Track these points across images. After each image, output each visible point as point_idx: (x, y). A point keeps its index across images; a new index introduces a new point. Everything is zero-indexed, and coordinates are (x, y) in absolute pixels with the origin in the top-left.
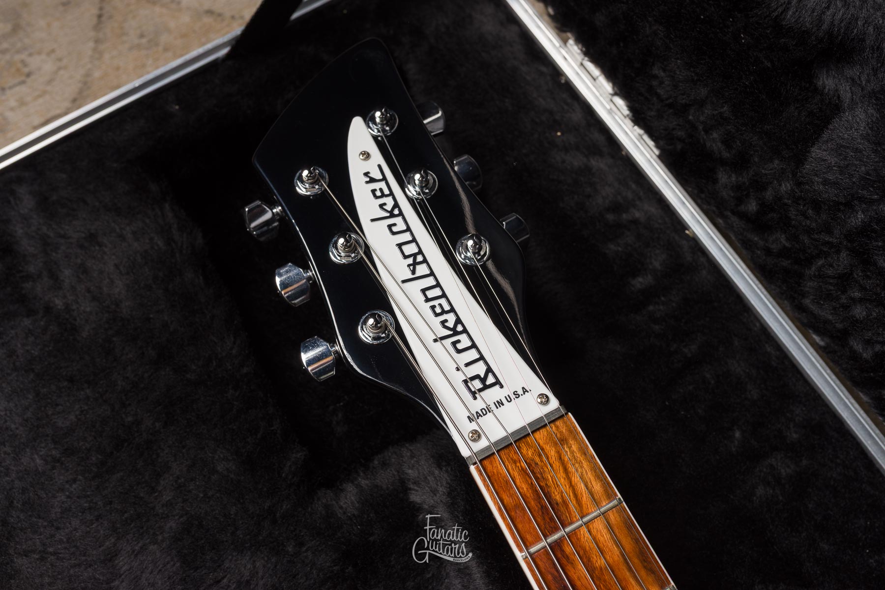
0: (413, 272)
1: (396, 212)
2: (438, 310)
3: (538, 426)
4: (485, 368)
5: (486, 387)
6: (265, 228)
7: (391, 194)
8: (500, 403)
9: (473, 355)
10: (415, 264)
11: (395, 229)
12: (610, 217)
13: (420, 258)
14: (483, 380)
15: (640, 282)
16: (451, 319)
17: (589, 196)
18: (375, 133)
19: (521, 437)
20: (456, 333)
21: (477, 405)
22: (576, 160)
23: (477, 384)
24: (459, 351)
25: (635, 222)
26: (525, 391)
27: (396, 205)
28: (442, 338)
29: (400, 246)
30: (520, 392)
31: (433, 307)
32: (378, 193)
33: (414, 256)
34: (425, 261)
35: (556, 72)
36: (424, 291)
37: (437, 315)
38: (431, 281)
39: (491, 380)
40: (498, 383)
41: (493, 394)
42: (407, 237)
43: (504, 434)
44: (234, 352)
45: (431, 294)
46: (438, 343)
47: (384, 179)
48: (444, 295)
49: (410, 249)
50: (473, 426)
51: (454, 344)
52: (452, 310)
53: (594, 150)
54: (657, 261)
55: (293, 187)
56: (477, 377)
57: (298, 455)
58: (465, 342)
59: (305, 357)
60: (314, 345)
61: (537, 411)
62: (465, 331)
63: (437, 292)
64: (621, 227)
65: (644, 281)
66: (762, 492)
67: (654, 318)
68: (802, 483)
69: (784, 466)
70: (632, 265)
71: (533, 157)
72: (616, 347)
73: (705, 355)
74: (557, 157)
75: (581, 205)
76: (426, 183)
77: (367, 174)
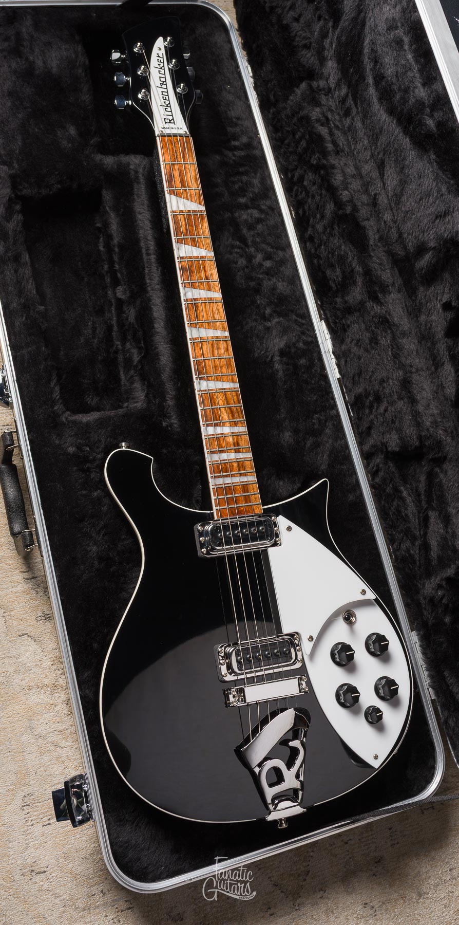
0: (161, 86)
1: (163, 68)
2: (165, 98)
3: (181, 136)
4: (172, 118)
5: (170, 122)
6: (117, 61)
7: (163, 63)
8: (173, 128)
9: (170, 113)
10: (163, 84)
12: (235, 120)
13: (165, 83)
14: (170, 121)
15: (234, 143)
16: (167, 102)
17: (230, 110)
18: (166, 45)
19: (175, 135)
20: (167, 106)
21: (165, 125)
22: (231, 97)
23: (168, 121)
24: (166, 111)
25: (242, 125)
26: (181, 128)
27: (164, 66)
28: (163, 106)
29: (160, 77)
31: (163, 97)
32: (159, 61)
33: (164, 82)
35: (237, 67)
36: (162, 92)
38: (166, 90)
39: (172, 121)
40: (174, 123)
42: (163, 76)
43: (170, 133)
45: (164, 93)
46: (161, 106)
47: (163, 58)
48: (168, 95)
49: (163, 80)
50: (162, 130)
51: (166, 108)
52: (169, 100)
53: (239, 97)
54: (244, 140)
55: (133, 48)
56: (169, 119)
58: (169, 109)
61: (181, 132)
62: (170, 107)
63: (166, 94)
64: (236, 125)
65: (237, 143)
66: (245, 217)
67: (234, 155)
68: (259, 221)
69: (256, 214)
70: (235, 137)
71: (216, 89)
72: (218, 157)
73: (246, 173)
74: (224, 94)
75: (226, 112)
76: (176, 65)
77: (158, 54)
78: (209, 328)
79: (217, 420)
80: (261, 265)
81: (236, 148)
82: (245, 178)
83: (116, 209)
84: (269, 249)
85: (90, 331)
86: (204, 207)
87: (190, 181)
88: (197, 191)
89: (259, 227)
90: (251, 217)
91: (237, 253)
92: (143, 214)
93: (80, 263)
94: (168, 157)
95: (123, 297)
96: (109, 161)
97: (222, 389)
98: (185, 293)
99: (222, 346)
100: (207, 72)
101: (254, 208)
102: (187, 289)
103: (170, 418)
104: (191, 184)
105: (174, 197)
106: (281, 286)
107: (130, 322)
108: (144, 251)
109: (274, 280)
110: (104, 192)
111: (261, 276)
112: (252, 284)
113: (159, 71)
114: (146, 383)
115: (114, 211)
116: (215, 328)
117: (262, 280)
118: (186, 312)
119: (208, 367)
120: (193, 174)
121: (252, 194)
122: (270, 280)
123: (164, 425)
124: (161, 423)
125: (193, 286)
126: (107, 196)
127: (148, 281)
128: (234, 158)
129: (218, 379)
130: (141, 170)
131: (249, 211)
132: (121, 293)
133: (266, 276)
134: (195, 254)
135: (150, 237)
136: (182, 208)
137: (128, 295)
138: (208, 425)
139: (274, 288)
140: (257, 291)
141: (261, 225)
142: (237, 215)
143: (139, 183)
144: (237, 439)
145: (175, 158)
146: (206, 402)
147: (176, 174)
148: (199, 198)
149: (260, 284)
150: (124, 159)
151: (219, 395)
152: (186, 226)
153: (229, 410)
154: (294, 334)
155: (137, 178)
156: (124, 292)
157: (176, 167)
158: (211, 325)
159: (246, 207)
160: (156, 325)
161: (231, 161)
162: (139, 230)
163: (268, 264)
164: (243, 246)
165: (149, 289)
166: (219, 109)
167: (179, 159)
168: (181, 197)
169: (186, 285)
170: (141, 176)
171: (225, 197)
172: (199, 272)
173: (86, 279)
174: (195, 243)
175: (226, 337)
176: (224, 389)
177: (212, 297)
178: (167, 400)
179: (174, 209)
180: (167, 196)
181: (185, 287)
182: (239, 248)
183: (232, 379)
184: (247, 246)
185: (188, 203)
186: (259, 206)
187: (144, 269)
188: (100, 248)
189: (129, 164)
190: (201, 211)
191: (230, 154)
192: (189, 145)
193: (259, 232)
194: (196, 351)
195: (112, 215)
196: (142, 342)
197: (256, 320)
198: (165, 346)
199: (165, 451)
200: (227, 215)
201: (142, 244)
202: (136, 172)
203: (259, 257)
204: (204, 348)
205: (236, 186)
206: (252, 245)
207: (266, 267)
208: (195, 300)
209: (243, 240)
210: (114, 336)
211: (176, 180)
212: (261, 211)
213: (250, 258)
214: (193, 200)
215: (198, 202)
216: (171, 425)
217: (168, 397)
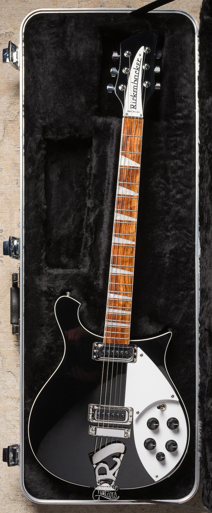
0: (134, 82)
1: (138, 69)
3: (137, 118)
4: (135, 105)
5: (133, 108)
6: (115, 58)
7: (140, 65)
8: (134, 112)
9: (135, 101)
10: (136, 80)
11: (136, 72)
12: (183, 98)
13: (137, 80)
14: (134, 107)
16: (135, 93)
17: (182, 91)
18: (145, 52)
19: (133, 118)
20: (135, 96)
21: (130, 110)
22: (185, 82)
23: (132, 107)
24: (133, 100)
25: (186, 102)
27: (139, 68)
28: (132, 96)
29: (135, 76)
30: (138, 112)
31: (134, 90)
32: (138, 64)
33: (137, 79)
34: (138, 81)
35: (194, 60)
36: (134, 86)
37: (134, 91)
38: (136, 85)
39: (135, 107)
40: (136, 108)
41: (134, 110)
42: (137, 75)
43: (131, 116)
44: (96, 80)
45: (135, 87)
46: (131, 96)
47: (140, 62)
48: (137, 89)
49: (137, 77)
50: (127, 112)
51: (133, 98)
52: (136, 92)
53: (190, 82)
54: (186, 112)
55: (124, 53)
56: (133, 105)
57: (96, 106)
58: (135, 99)
59: (108, 87)
60: (111, 86)
61: (139, 116)
62: (136, 97)
63: (136, 88)
64: (183, 101)
65: (180, 114)
66: (172, 164)
67: (176, 123)
68: (180, 168)
69: (179, 163)
70: (180, 110)
71: (176, 76)
72: (165, 123)
73: (180, 135)
74: (181, 79)
75: (179, 92)
76: (147, 67)
77: (138, 59)
78: (125, 238)
79: (117, 291)
80: (174, 196)
81: (179, 118)
82: (179, 139)
83: (97, 152)
84: (182, 187)
85: (71, 220)
86: (140, 165)
87: (135, 147)
88: (138, 155)
89: (180, 173)
90: (176, 165)
91: (161, 187)
92: (111, 159)
93: (74, 179)
94: (126, 131)
95: (90, 206)
96: (100, 120)
97: (123, 274)
98: (117, 216)
99: (130, 250)
100: (174, 63)
101: (179, 159)
102: (118, 214)
103: (99, 280)
104: (135, 149)
105: (123, 157)
106: (183, 212)
107: (90, 222)
108: (107, 181)
109: (180, 207)
110: (93, 140)
111: (172, 204)
112: (165, 208)
113: (136, 71)
114: (90, 259)
115: (96, 153)
116: (128, 239)
117: (172, 206)
118: (114, 227)
119: (119, 261)
120: (138, 143)
121: (181, 150)
122: (177, 206)
123: (95, 284)
124: (94, 283)
125: (122, 213)
126: (95, 143)
127: (105, 199)
128: (175, 125)
129: (123, 268)
130: (115, 130)
131: (176, 161)
132: (89, 204)
133: (175, 204)
134: (128, 194)
135: (111, 174)
136: (126, 164)
137: (93, 206)
138: (111, 293)
139: (178, 212)
140: (167, 213)
141: (181, 171)
142: (167, 162)
143: (113, 138)
144: (125, 303)
145: (130, 133)
146: (113, 280)
147: (129, 142)
148: (138, 159)
149: (170, 209)
150: (109, 120)
151: (121, 277)
152: (126, 176)
153: (124, 287)
154: (182, 242)
155: (113, 134)
156: (91, 203)
157: (129, 138)
158: (127, 237)
159: (175, 158)
160: (104, 226)
161: (173, 127)
162: (107, 167)
163: (178, 196)
164: (167, 184)
165: (105, 204)
166: (175, 89)
167: (132, 134)
168: (128, 157)
169: (118, 212)
170: (115, 134)
171: (163, 150)
172: (127, 205)
173: (75, 189)
174: (129, 187)
175: (133, 245)
176: (125, 274)
177: (131, 220)
178: (100, 270)
179: (122, 165)
180: (120, 155)
181: (117, 212)
182: (163, 184)
183: (131, 269)
184: (169, 184)
185: (131, 161)
186: (183, 158)
187: (105, 191)
188: (87, 171)
189: (111, 124)
190: (137, 167)
191: (173, 121)
192: (140, 125)
193: (178, 175)
194: (115, 250)
195: (95, 155)
196: (94, 235)
197: (162, 230)
198: (106, 239)
199: (92, 298)
200: (162, 162)
201: (107, 176)
202: (113, 131)
203: (174, 192)
204: (119, 250)
205: (172, 144)
206: (172, 184)
207: (177, 198)
208: (121, 221)
209: (167, 180)
210: (84, 225)
211: (127, 146)
212: (183, 162)
213: (168, 191)
214: (134, 160)
215: (137, 161)
216: (98, 284)
217: (101, 268)
